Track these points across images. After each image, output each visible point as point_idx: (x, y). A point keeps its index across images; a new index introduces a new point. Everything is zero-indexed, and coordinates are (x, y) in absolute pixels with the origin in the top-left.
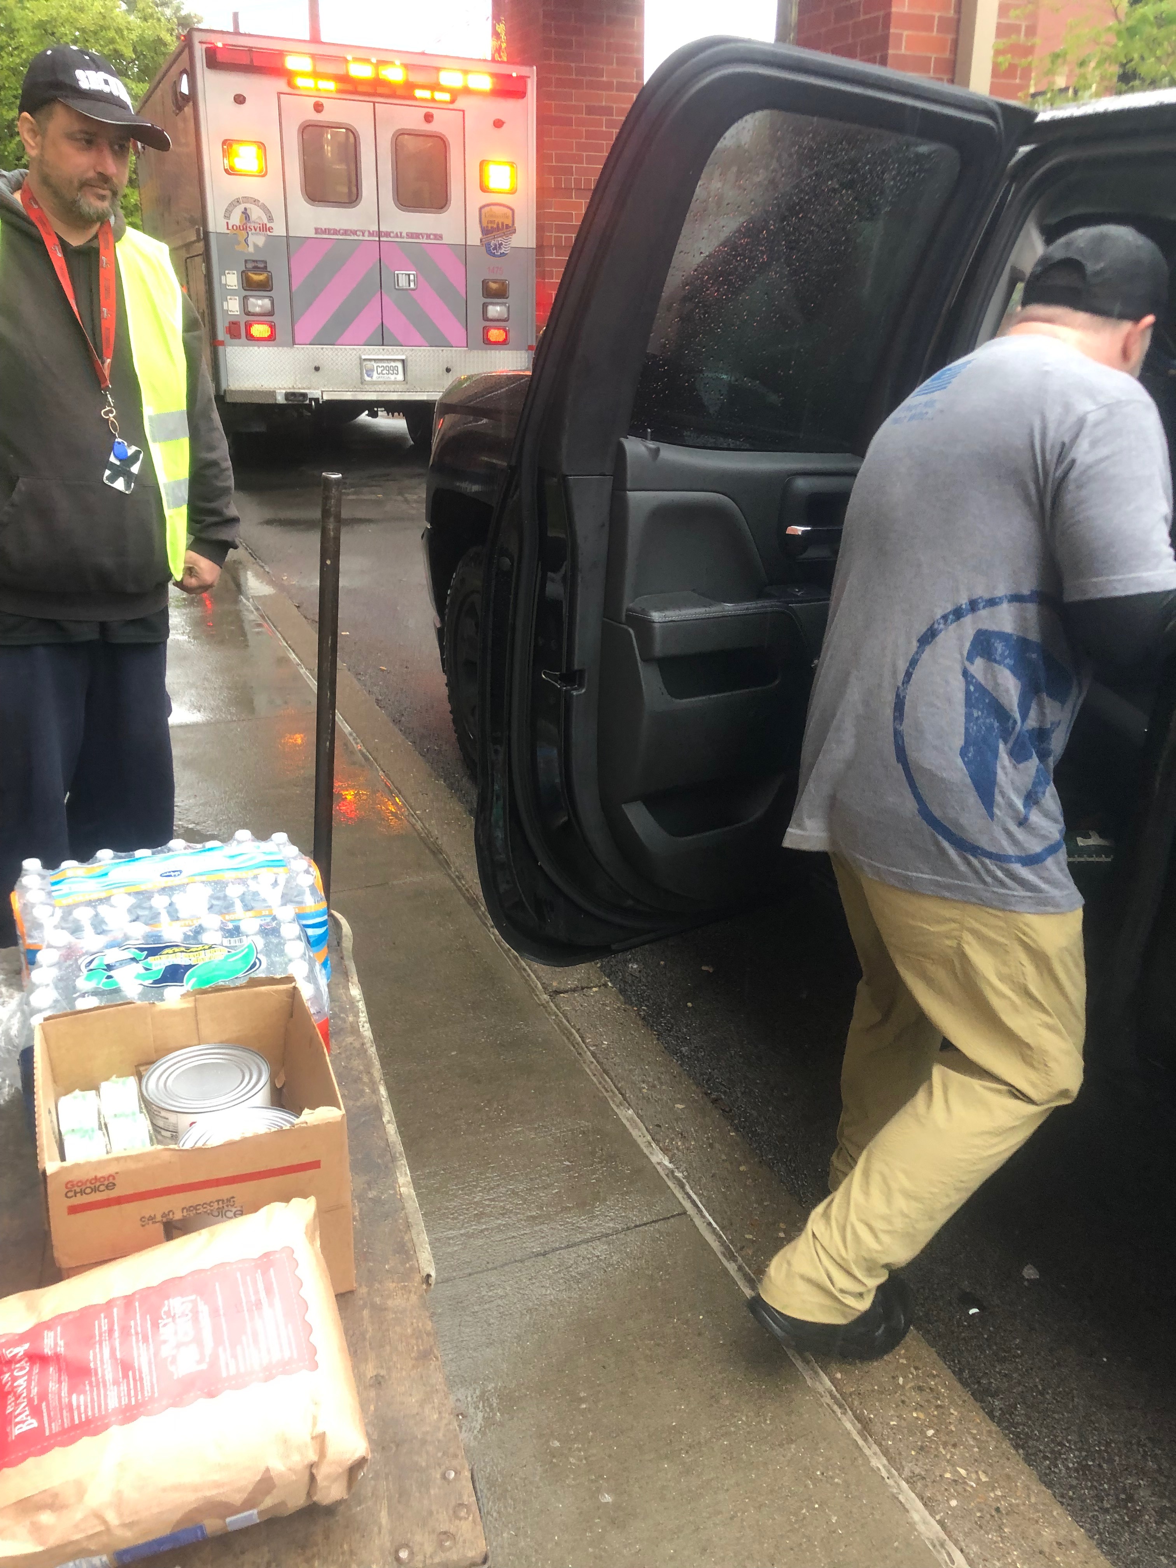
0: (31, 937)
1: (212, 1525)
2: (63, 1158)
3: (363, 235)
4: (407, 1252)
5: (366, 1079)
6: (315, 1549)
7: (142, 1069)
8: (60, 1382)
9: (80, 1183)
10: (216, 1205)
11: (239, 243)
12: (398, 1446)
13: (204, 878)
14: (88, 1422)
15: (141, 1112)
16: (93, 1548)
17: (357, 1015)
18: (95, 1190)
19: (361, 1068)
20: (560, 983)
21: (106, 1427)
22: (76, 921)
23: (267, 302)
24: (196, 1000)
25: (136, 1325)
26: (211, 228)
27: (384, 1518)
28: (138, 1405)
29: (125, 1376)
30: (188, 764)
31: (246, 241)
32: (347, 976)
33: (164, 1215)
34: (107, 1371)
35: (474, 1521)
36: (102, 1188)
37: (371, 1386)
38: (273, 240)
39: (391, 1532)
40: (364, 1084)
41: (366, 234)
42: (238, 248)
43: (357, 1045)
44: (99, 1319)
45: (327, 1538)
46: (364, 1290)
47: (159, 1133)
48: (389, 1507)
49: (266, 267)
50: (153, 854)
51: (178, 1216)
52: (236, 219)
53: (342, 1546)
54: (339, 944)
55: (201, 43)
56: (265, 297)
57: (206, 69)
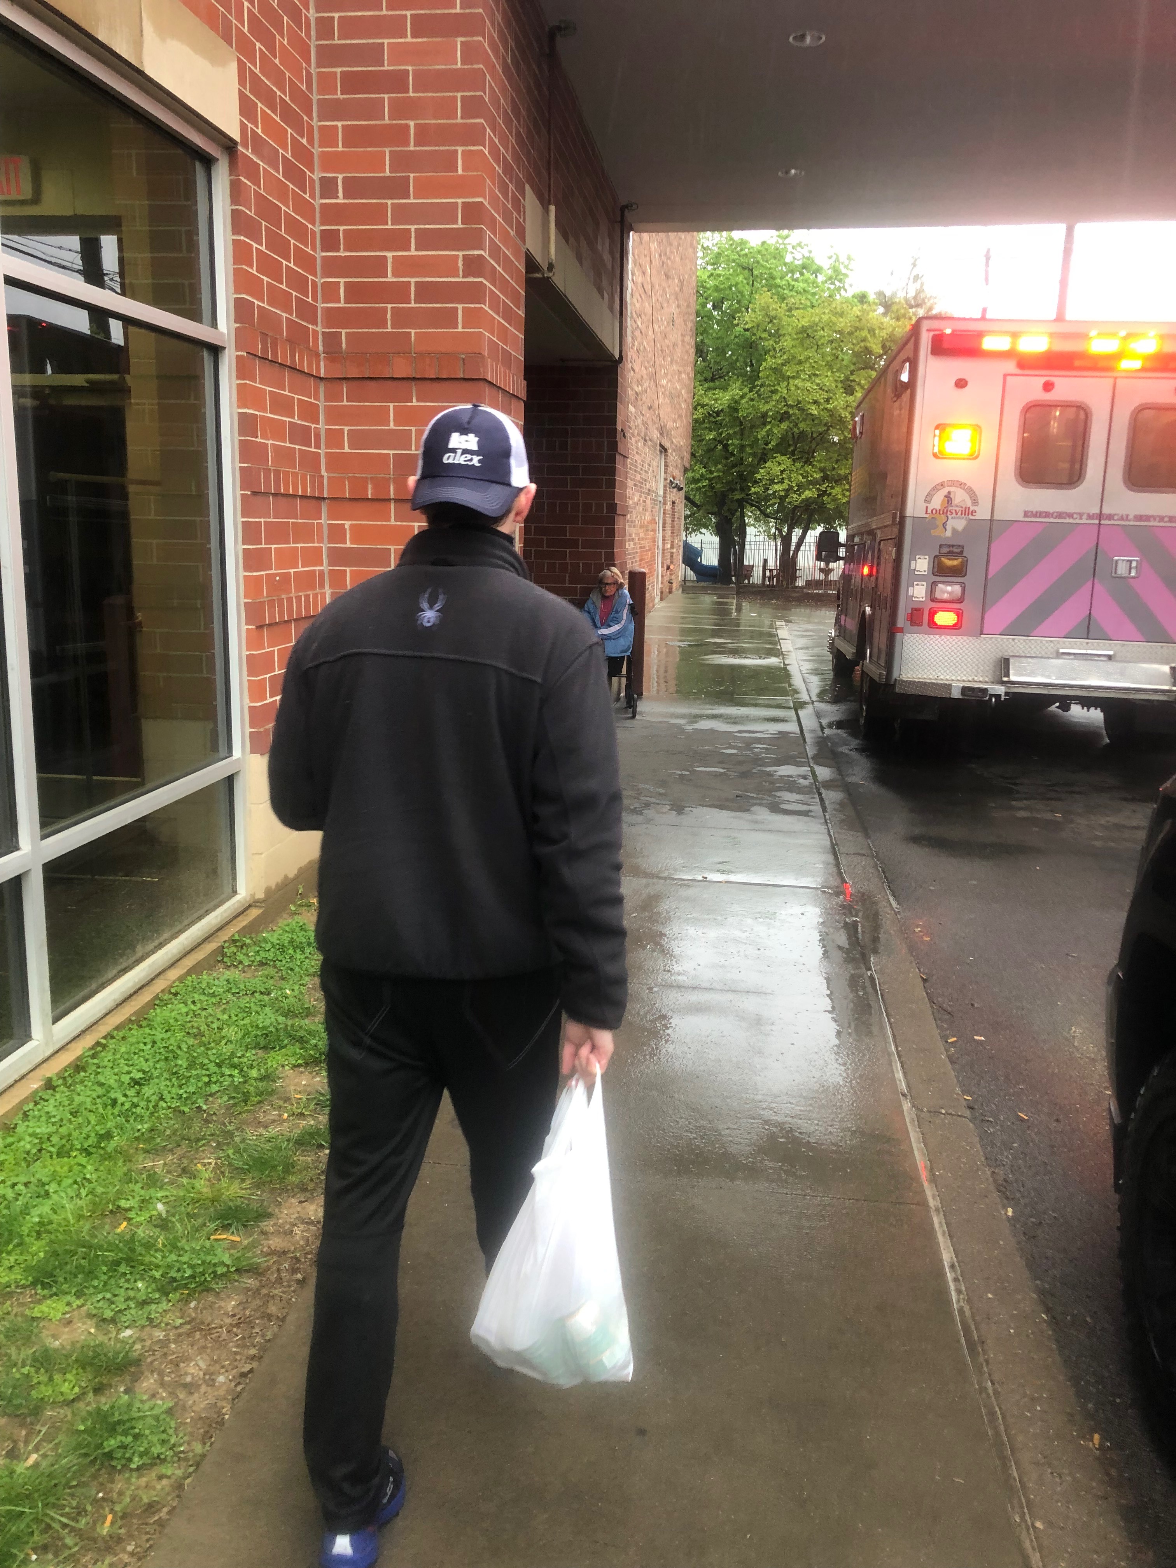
3: (1081, 518)
11: (936, 527)
23: (957, 589)
26: (909, 512)
31: (944, 525)
38: (973, 524)
41: (1085, 517)
42: (934, 532)
49: (962, 552)
52: (937, 502)
55: (928, 330)
56: (957, 583)
57: (930, 356)
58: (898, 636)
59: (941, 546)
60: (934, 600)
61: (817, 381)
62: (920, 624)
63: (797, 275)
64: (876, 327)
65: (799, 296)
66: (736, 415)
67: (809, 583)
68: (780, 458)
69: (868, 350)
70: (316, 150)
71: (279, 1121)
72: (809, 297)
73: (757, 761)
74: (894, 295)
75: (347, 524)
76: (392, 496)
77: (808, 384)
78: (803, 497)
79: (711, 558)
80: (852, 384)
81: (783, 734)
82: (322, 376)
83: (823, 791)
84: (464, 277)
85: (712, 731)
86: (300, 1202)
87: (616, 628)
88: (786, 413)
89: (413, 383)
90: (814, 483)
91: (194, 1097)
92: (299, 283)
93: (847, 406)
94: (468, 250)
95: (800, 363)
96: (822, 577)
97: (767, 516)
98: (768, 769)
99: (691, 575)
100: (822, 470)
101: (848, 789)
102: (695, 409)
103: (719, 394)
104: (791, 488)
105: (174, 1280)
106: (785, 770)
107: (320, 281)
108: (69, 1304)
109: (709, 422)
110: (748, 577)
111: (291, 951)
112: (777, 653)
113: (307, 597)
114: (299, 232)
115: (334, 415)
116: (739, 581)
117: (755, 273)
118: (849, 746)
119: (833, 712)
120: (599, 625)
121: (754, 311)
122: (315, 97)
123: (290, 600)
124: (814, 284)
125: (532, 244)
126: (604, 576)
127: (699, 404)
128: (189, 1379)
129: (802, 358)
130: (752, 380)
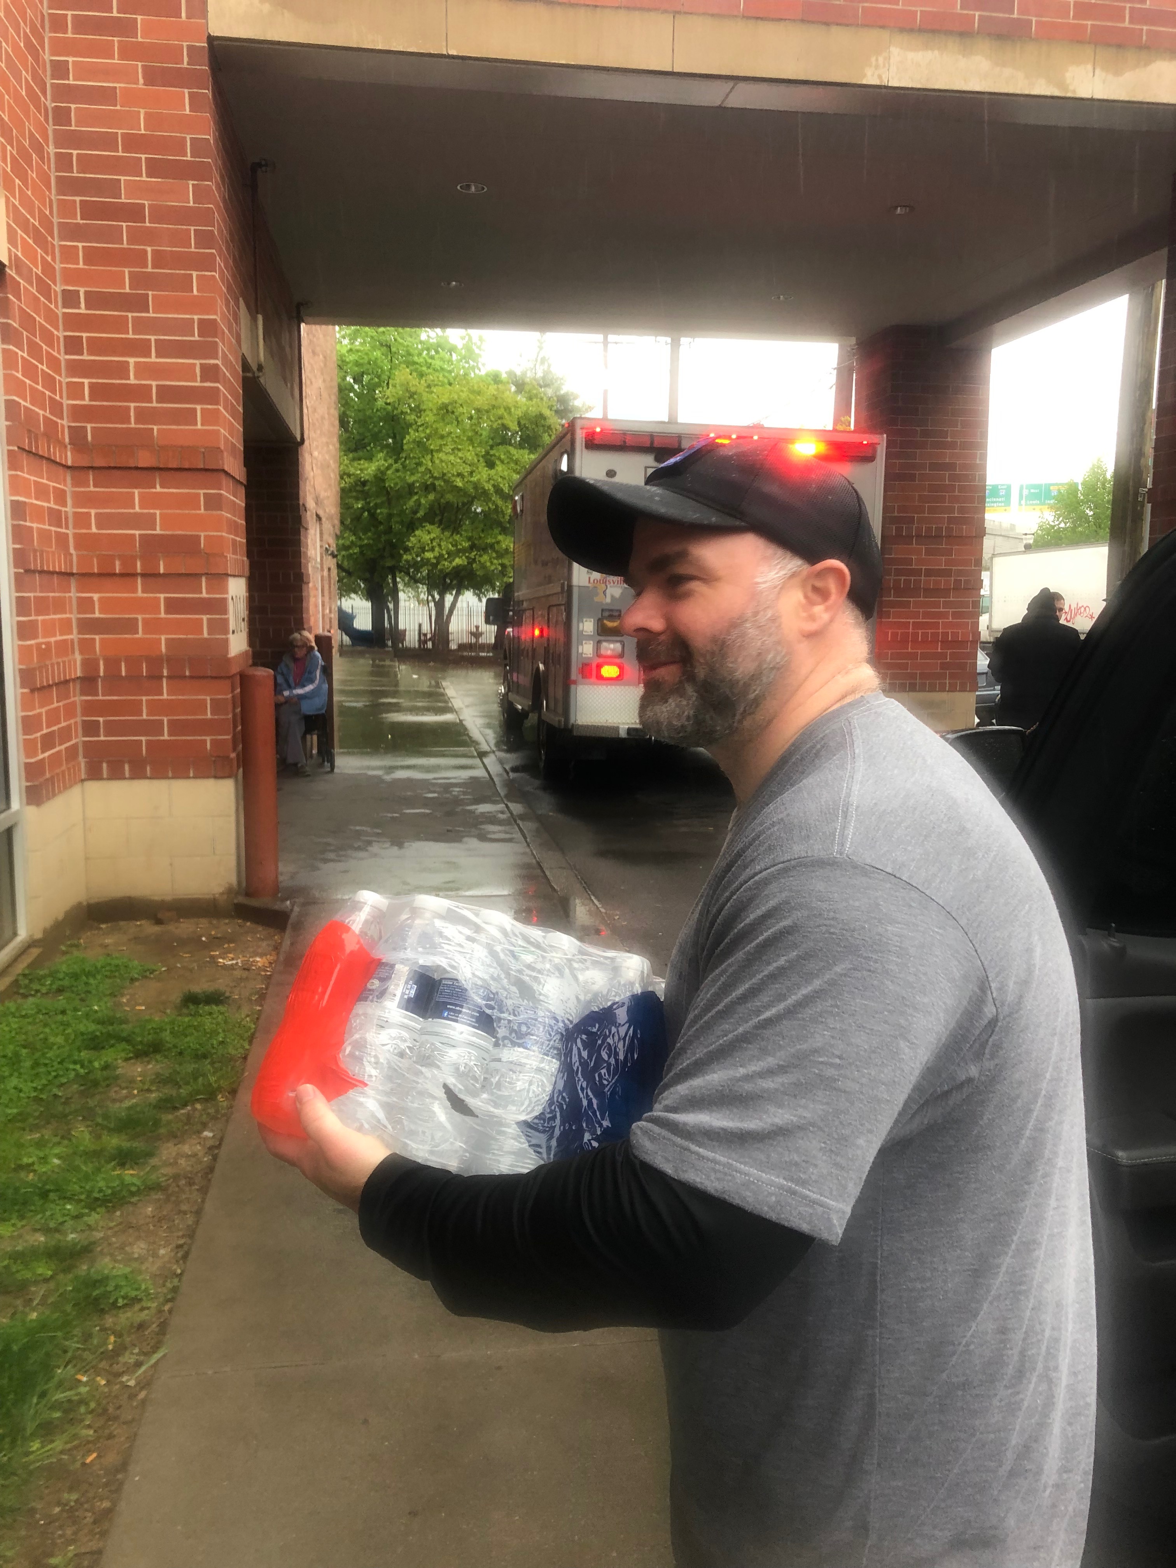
11: (598, 594)
23: (618, 646)
26: (575, 582)
31: (604, 592)
42: (596, 599)
55: (582, 429)
56: (617, 641)
57: (585, 451)
58: (573, 687)
59: (603, 610)
60: (599, 656)
61: (460, 454)
62: (590, 676)
63: (433, 353)
64: (510, 406)
65: (437, 374)
66: (382, 485)
67: (461, 647)
68: (429, 527)
69: (505, 427)
70: (58, 266)
71: (130, 1096)
72: (446, 374)
73: (457, 801)
74: (524, 374)
75: (96, 597)
76: (139, 571)
77: (452, 458)
78: (454, 564)
79: (364, 622)
80: (493, 458)
81: (474, 780)
82: (70, 463)
83: (519, 822)
84: (201, 382)
85: (410, 780)
86: (175, 1145)
87: (309, 688)
88: (433, 485)
89: (157, 474)
90: (463, 551)
91: (49, 1088)
92: (50, 382)
93: (490, 479)
94: (205, 358)
95: (442, 437)
96: (474, 640)
97: (416, 581)
98: (469, 808)
99: (346, 639)
100: (469, 539)
101: (539, 819)
102: (342, 478)
103: (364, 464)
104: (441, 556)
105: (97, 1199)
106: (484, 808)
107: (65, 380)
108: (14, 1225)
109: (357, 491)
110: (403, 640)
111: (84, 978)
112: (450, 710)
113: (64, 662)
114: (49, 339)
115: (81, 500)
116: (394, 645)
117: (393, 350)
118: (532, 784)
119: (513, 759)
120: (293, 685)
121: (394, 386)
122: (55, 220)
123: (53, 665)
124: (450, 362)
125: (245, 349)
126: (294, 639)
127: (345, 474)
128: (136, 1256)
129: (444, 433)
130: (396, 451)
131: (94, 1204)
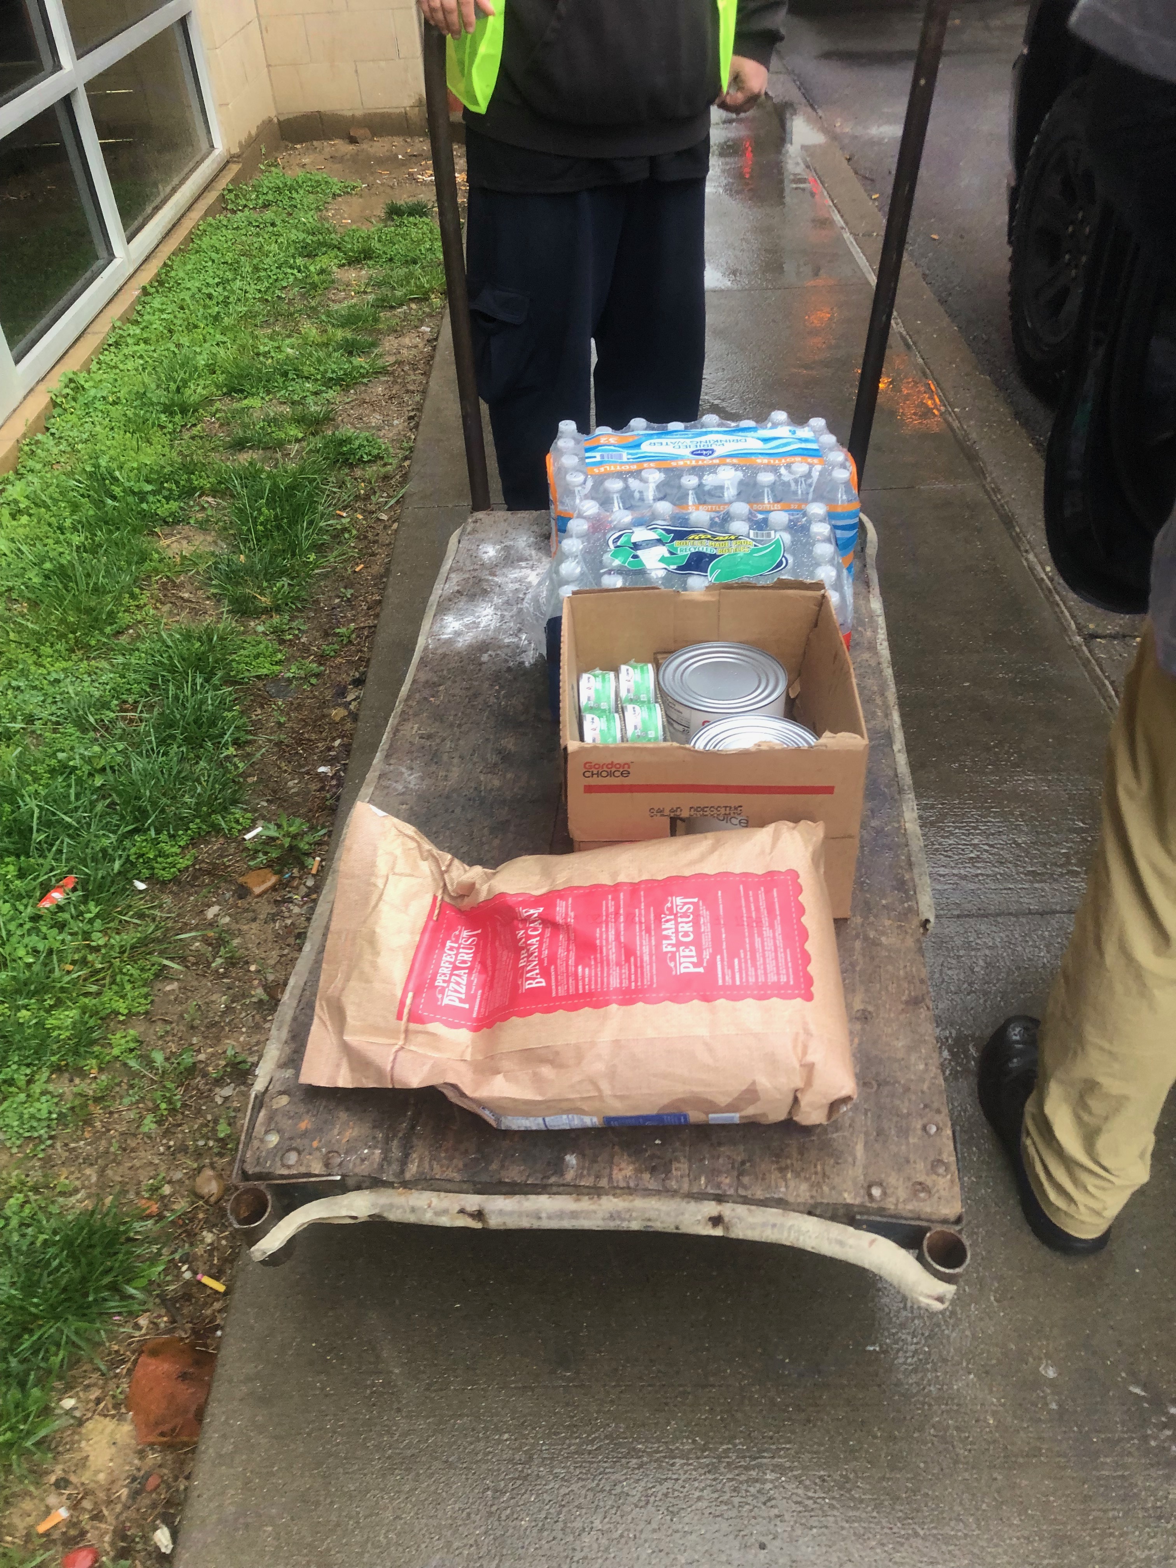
0: (563, 503)
1: (695, 1116)
2: (582, 739)
4: (906, 892)
5: (879, 701)
6: (789, 1162)
7: (659, 656)
8: (568, 951)
9: (597, 766)
10: (723, 811)
12: (879, 1085)
13: (735, 461)
14: (591, 994)
15: (656, 702)
16: (586, 1109)
17: (875, 631)
18: (611, 774)
19: (875, 688)
20: (1097, 626)
21: (607, 1003)
22: (606, 492)
24: (720, 594)
25: (640, 914)
27: (860, 1150)
28: (637, 991)
29: (628, 960)
30: (720, 333)
32: (869, 587)
33: (672, 811)
34: (612, 952)
35: (952, 1181)
36: (617, 774)
37: (857, 1019)
39: (865, 1167)
40: (877, 706)
43: (873, 663)
44: (607, 900)
45: (801, 1153)
46: (859, 920)
47: (672, 725)
48: (866, 1143)
50: (686, 428)
51: (685, 814)
53: (815, 1166)
54: (863, 550)
71: (348, 297)
86: (396, 338)
91: (271, 290)
108: (263, 398)
111: (287, 192)
128: (374, 424)
131: (329, 383)
